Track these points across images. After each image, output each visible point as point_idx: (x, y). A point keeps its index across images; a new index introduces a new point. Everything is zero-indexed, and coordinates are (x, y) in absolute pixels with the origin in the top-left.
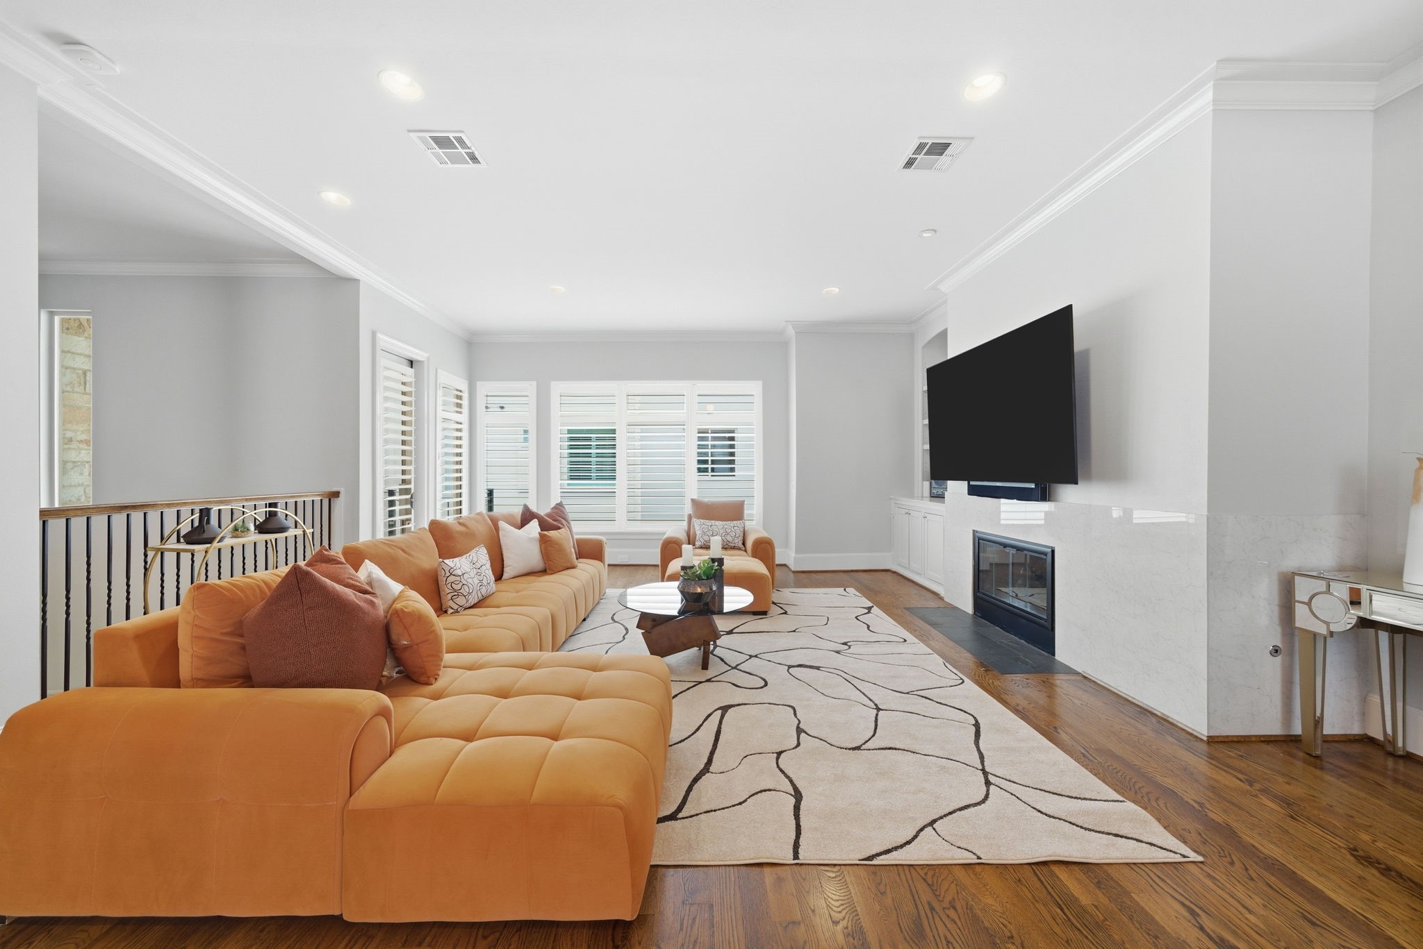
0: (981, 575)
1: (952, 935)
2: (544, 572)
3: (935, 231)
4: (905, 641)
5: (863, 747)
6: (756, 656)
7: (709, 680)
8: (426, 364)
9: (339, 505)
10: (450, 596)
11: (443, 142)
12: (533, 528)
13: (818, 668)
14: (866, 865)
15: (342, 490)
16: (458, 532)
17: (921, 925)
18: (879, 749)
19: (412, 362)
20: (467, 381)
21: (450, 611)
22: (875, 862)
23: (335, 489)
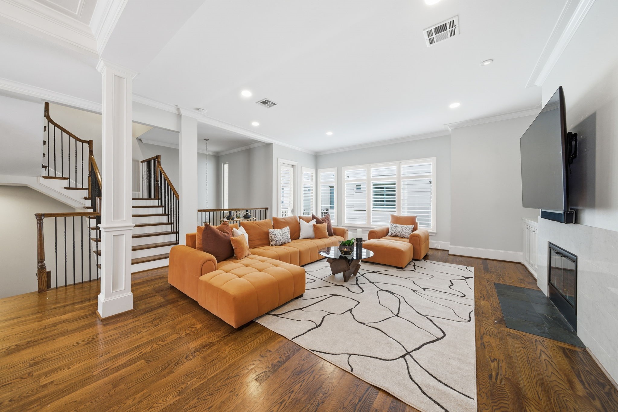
0: (552, 269)
1: (308, 380)
2: (313, 238)
3: (492, 60)
4: (465, 296)
5: (365, 324)
6: (373, 283)
7: (342, 286)
8: (297, 166)
9: (268, 211)
10: (271, 240)
11: (265, 103)
12: (314, 222)
13: (393, 294)
14: (310, 352)
15: (269, 207)
16: (281, 221)
17: (302, 373)
18: (372, 327)
19: (293, 165)
20: (315, 170)
21: (271, 245)
22: (314, 352)
23: (267, 207)
